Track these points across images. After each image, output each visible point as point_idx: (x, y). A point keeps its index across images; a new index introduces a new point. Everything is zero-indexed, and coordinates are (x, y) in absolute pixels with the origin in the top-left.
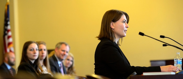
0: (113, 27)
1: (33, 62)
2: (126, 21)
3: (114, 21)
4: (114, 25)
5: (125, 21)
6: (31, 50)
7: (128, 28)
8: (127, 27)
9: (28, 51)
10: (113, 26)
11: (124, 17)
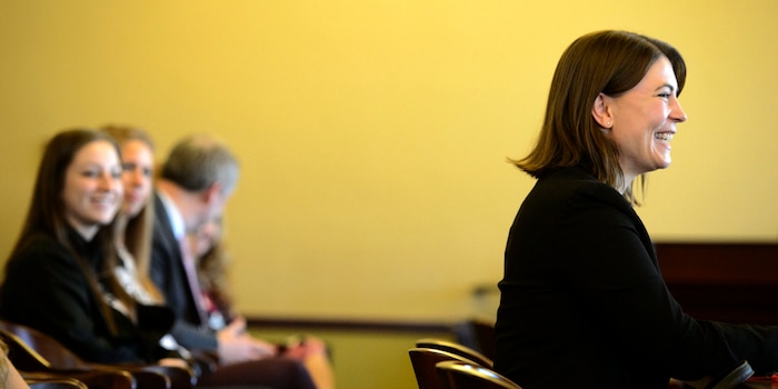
0: (607, 122)
1: (88, 233)
2: (672, 88)
3: (615, 88)
4: (610, 110)
5: (667, 90)
6: (88, 174)
7: (678, 124)
8: (679, 120)
9: (73, 177)
10: (605, 116)
11: (663, 70)
